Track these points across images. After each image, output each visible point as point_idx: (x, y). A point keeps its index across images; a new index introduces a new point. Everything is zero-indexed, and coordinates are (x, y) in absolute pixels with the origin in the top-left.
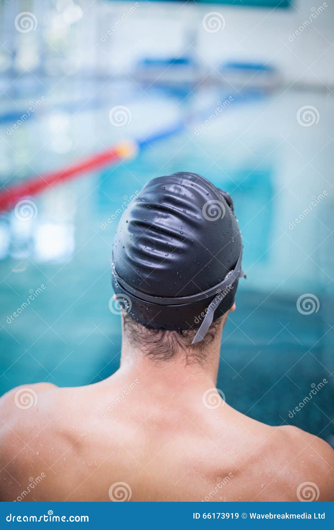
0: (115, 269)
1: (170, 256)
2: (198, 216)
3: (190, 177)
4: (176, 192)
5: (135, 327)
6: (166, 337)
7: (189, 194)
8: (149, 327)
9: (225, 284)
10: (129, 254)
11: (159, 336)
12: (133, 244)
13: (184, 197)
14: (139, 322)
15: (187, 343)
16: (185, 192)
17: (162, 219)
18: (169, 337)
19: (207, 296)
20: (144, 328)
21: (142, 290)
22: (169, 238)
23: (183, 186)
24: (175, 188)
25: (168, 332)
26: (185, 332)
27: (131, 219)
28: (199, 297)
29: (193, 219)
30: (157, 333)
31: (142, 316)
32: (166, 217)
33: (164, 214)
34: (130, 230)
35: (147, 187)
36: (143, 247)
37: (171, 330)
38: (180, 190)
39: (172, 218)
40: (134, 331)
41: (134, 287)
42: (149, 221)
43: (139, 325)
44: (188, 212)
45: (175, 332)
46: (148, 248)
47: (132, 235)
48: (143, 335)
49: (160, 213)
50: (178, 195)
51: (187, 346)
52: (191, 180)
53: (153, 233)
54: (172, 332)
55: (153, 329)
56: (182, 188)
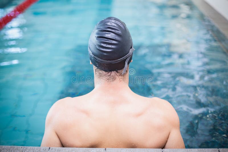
0: (92, 53)
1: (113, 47)
2: (120, 32)
3: (113, 19)
4: (111, 25)
5: (101, 72)
6: (112, 74)
7: (115, 25)
8: (106, 71)
9: (130, 54)
10: (98, 48)
11: (110, 74)
12: (99, 44)
13: (114, 26)
14: (102, 70)
15: (119, 75)
16: (113, 24)
17: (108, 35)
18: (113, 73)
19: (125, 58)
20: (104, 72)
21: (104, 59)
22: (112, 41)
23: (112, 22)
24: (110, 23)
25: (113, 72)
26: (118, 71)
27: (97, 36)
28: (123, 59)
29: (119, 33)
30: (109, 73)
31: (103, 68)
32: (109, 34)
33: (109, 33)
34: (97, 39)
35: (99, 24)
36: (103, 45)
37: (114, 71)
38: (112, 24)
39: (111, 34)
40: (100, 73)
41: (100, 58)
42: (104, 36)
43: (102, 71)
44: (116, 31)
45: (115, 71)
46: (105, 45)
47: (98, 41)
48: (104, 74)
49: (107, 32)
50: (112, 26)
51: (119, 76)
52: (114, 20)
53: (106, 39)
54: (114, 72)
55: (107, 71)
56: (113, 23)
